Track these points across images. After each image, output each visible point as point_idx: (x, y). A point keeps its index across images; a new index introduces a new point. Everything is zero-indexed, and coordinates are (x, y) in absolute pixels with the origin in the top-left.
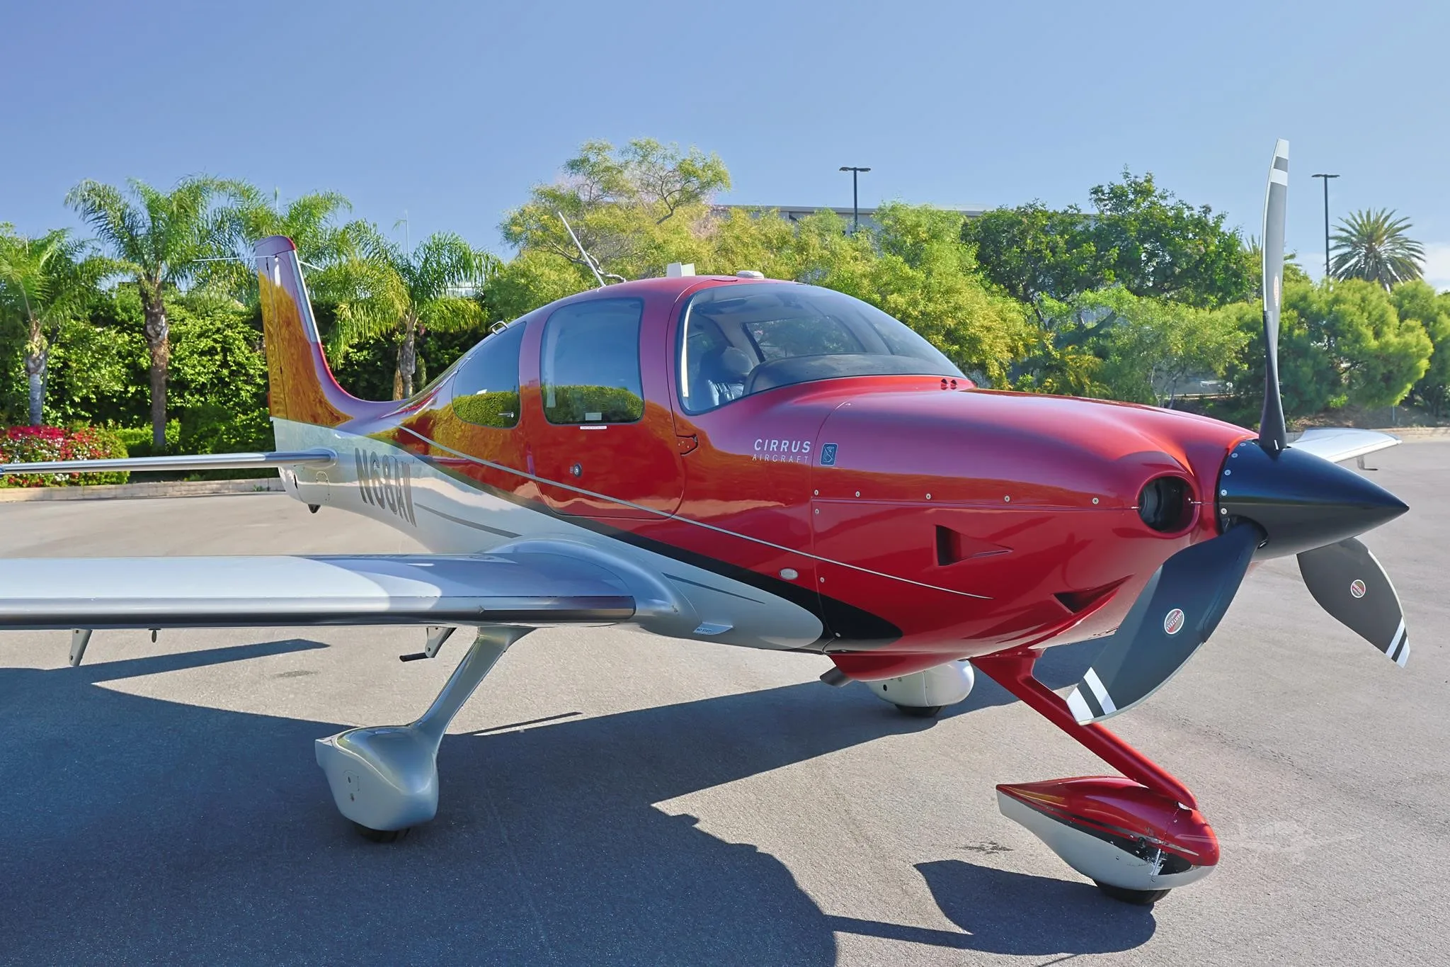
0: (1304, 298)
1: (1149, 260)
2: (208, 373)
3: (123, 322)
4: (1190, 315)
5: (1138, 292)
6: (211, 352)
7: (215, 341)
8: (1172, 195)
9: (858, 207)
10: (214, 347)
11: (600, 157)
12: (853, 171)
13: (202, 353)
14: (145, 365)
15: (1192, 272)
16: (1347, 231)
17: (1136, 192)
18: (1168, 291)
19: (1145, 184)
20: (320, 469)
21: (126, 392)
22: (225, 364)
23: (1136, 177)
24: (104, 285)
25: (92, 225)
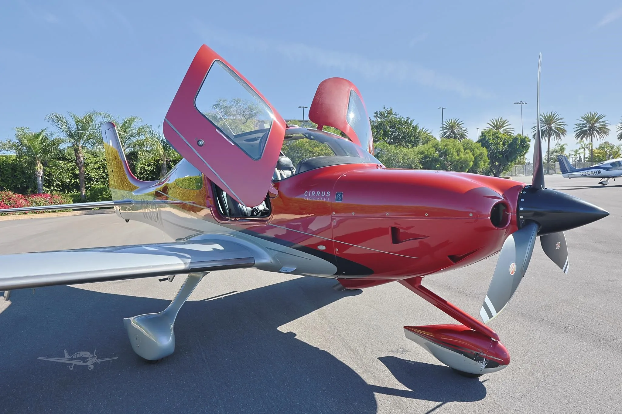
0: (437, 144)
1: (392, 134)
2: (98, 175)
3: (69, 159)
4: (405, 150)
5: (389, 143)
6: (99, 168)
7: (100, 164)
8: (398, 114)
9: (305, 119)
10: (100, 167)
11: (223, 104)
12: (302, 108)
13: (96, 169)
14: (77, 173)
15: (405, 137)
16: (446, 125)
17: (387, 114)
18: (397, 143)
19: (390, 111)
20: (128, 207)
21: (71, 181)
22: (104, 172)
23: (387, 109)
24: (61, 147)
25: (56, 127)
